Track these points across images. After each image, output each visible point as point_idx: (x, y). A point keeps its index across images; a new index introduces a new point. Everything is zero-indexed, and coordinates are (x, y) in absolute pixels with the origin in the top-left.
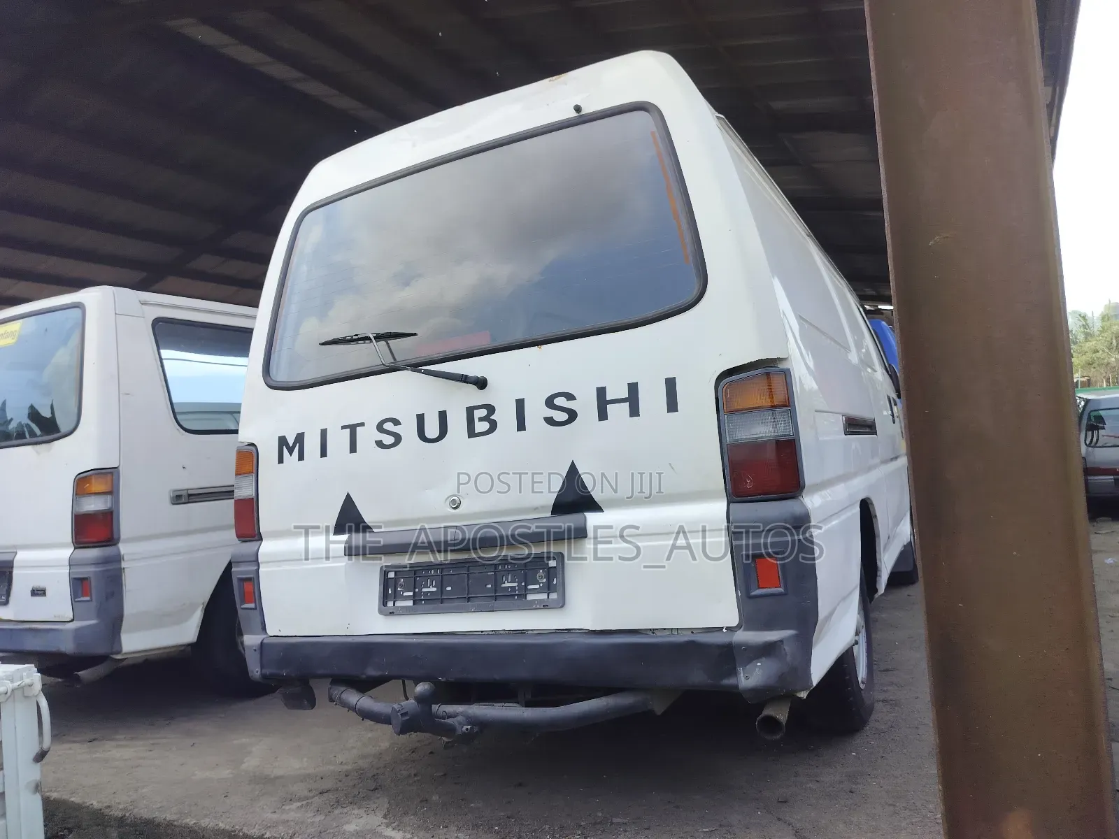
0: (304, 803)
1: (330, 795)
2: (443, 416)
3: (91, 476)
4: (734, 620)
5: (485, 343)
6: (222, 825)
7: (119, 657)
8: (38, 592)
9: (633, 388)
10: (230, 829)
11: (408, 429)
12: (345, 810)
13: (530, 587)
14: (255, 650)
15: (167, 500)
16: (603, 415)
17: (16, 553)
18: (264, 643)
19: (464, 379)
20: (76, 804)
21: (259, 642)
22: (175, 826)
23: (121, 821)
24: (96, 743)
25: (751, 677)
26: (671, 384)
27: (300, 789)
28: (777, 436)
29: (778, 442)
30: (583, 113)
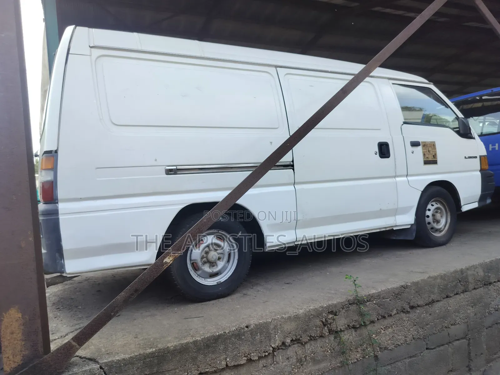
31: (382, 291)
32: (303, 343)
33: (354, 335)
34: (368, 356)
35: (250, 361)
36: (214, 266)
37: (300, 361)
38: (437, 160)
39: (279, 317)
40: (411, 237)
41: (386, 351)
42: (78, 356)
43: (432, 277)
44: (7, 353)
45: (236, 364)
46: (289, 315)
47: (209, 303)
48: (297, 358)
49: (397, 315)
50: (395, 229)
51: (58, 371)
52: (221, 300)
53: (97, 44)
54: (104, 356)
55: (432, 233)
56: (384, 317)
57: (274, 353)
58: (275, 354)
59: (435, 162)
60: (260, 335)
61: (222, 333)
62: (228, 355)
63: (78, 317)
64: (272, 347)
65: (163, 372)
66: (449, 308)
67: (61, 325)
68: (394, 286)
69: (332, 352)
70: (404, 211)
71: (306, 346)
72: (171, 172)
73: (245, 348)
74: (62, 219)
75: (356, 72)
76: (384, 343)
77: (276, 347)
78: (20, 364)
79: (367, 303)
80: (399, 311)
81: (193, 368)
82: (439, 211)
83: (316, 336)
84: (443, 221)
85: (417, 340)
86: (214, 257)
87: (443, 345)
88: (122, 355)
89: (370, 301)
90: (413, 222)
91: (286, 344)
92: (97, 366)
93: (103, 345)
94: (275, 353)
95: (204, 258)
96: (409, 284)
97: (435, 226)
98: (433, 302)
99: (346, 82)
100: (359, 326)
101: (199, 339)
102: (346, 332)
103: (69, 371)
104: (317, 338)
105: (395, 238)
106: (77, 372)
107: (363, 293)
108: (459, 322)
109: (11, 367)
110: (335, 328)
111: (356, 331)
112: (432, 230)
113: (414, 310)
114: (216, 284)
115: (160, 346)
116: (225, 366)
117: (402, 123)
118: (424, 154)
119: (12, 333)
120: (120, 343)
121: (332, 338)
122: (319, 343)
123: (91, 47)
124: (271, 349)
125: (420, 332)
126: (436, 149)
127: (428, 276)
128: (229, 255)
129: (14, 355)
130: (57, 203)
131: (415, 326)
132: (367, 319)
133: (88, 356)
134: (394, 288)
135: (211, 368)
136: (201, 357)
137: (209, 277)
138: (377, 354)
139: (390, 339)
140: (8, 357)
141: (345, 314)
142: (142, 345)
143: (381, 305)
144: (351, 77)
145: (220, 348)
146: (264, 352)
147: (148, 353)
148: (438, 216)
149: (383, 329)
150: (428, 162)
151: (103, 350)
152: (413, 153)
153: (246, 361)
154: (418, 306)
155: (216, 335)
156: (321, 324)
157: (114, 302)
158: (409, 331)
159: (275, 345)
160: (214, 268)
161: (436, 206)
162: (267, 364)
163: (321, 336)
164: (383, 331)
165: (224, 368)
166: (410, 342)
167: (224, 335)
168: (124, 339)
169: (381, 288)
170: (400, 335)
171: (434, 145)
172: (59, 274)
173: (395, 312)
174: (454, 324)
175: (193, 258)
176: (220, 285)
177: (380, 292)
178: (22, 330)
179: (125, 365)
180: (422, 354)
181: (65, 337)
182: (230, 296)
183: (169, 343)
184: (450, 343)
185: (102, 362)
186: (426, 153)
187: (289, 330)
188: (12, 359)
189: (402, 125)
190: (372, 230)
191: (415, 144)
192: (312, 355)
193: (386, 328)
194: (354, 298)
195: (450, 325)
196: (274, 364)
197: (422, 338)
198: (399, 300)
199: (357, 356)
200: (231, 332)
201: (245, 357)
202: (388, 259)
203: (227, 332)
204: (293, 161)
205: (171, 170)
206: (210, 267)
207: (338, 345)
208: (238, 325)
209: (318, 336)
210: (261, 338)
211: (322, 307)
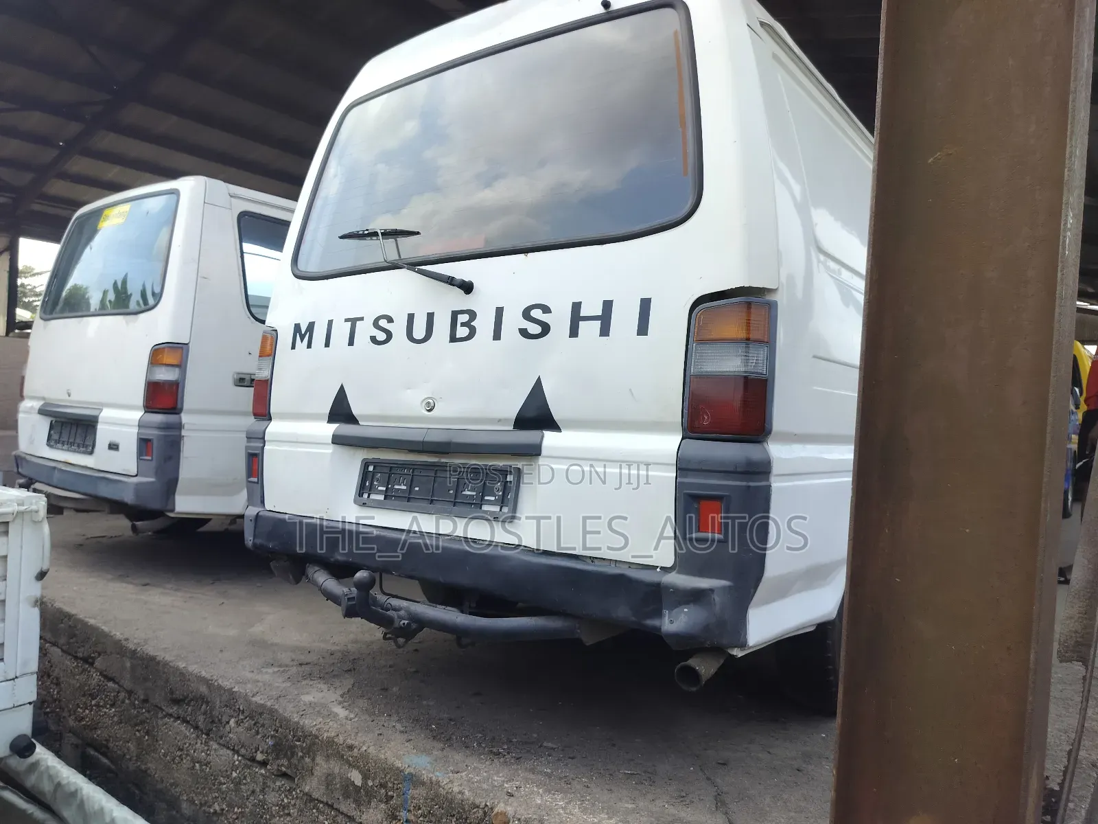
0: (282, 669)
1: (307, 668)
2: (430, 317)
3: (164, 348)
4: (669, 561)
5: (478, 245)
6: (204, 674)
7: (172, 515)
8: (113, 447)
9: (608, 305)
10: (209, 678)
11: (399, 329)
12: (311, 683)
13: (486, 498)
14: (251, 520)
15: (230, 382)
16: (574, 332)
17: (102, 410)
18: (261, 516)
19: (450, 281)
20: (105, 632)
21: (256, 514)
22: (170, 667)
23: (134, 652)
24: (147, 587)
25: (674, 622)
26: (645, 304)
27: (285, 657)
28: (746, 372)
29: (746, 377)
30: (611, 9)
123: (761, 23)
130: (767, 442)
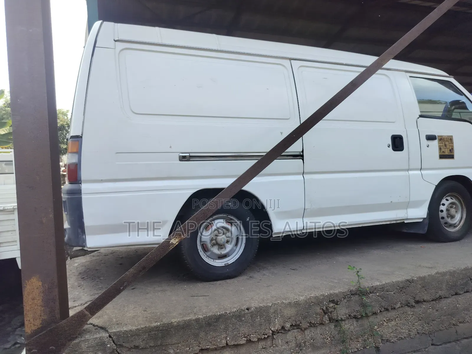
31: (387, 284)
32: (303, 329)
33: (355, 325)
34: (369, 347)
35: (249, 341)
36: (222, 248)
37: (299, 346)
38: (453, 155)
39: (279, 302)
40: (423, 231)
41: (388, 343)
42: (92, 324)
43: (440, 273)
44: (28, 317)
45: (236, 343)
46: (290, 301)
47: (217, 283)
48: (296, 343)
49: (401, 309)
50: (406, 222)
51: (72, 336)
52: (228, 281)
53: (121, 38)
54: (113, 326)
55: (445, 228)
56: (387, 310)
57: (273, 337)
58: (275, 338)
59: (451, 157)
60: (260, 318)
61: (223, 313)
62: (228, 335)
63: (98, 287)
64: (272, 330)
65: (167, 345)
66: (458, 306)
67: (82, 293)
68: (398, 280)
69: (332, 340)
70: (416, 204)
71: (306, 332)
72: (184, 158)
73: (244, 329)
74: (85, 198)
75: (368, 64)
76: (387, 335)
77: (275, 330)
78: (40, 327)
79: (370, 294)
80: (403, 304)
81: (195, 344)
82: (454, 206)
83: (316, 323)
84: (458, 217)
85: (422, 335)
86: (223, 240)
87: (450, 342)
88: (130, 326)
89: (373, 293)
90: (425, 216)
91: (286, 328)
92: (106, 335)
93: (115, 315)
94: (275, 336)
95: (214, 240)
96: (415, 279)
97: (449, 220)
98: (440, 298)
99: (357, 74)
100: (360, 317)
101: (201, 317)
102: (347, 322)
103: (81, 337)
104: (317, 325)
105: (406, 231)
106: (89, 338)
107: (366, 284)
108: (469, 321)
109: (32, 330)
110: (336, 317)
111: (357, 321)
112: (445, 225)
113: (420, 304)
114: (224, 265)
115: (165, 321)
116: (225, 345)
117: (418, 117)
118: (440, 148)
119: (33, 299)
120: (130, 315)
121: (332, 326)
122: (319, 330)
123: (115, 41)
124: (271, 332)
125: (426, 327)
126: (453, 143)
127: (436, 271)
128: (238, 239)
129: (35, 319)
130: (81, 183)
131: (420, 321)
132: (369, 310)
133: (100, 324)
134: (398, 282)
135: (211, 345)
136: (202, 334)
137: (217, 259)
138: (379, 345)
139: (393, 331)
140: (29, 320)
141: (347, 304)
142: (149, 319)
143: (385, 298)
144: (362, 70)
145: (221, 327)
146: (264, 334)
147: (153, 327)
148: (453, 211)
149: (386, 321)
150: (444, 156)
151: (114, 320)
152: (428, 146)
153: (245, 342)
154: (424, 301)
155: (217, 314)
156: (321, 312)
157: (123, 277)
158: (414, 326)
159: (274, 329)
160: (222, 250)
161: (450, 201)
162: (266, 346)
163: (322, 324)
164: (385, 324)
165: (224, 346)
166: (415, 337)
167: (225, 315)
168: (134, 311)
169: (385, 280)
170: (404, 328)
171: (451, 139)
172: (81, 248)
173: (399, 305)
174: (463, 322)
175: (203, 240)
176: (227, 266)
177: (384, 285)
178: (41, 297)
179: (132, 336)
180: (426, 350)
181: (84, 304)
182: (237, 278)
183: (173, 319)
184: (458, 340)
185: (111, 331)
186: (442, 147)
187: (289, 315)
188: (33, 322)
189: (418, 118)
190: (382, 222)
191: (430, 138)
192: (312, 341)
193: (389, 320)
194: (356, 288)
195: (458, 323)
196: (273, 347)
197: (427, 333)
198: (404, 294)
199: (357, 345)
200: (232, 312)
201: (245, 337)
202: (397, 252)
203: (228, 312)
204: (303, 151)
205: (184, 157)
206: (218, 250)
207: (338, 334)
208: (239, 307)
209: (318, 324)
210: (261, 321)
211: (323, 295)
